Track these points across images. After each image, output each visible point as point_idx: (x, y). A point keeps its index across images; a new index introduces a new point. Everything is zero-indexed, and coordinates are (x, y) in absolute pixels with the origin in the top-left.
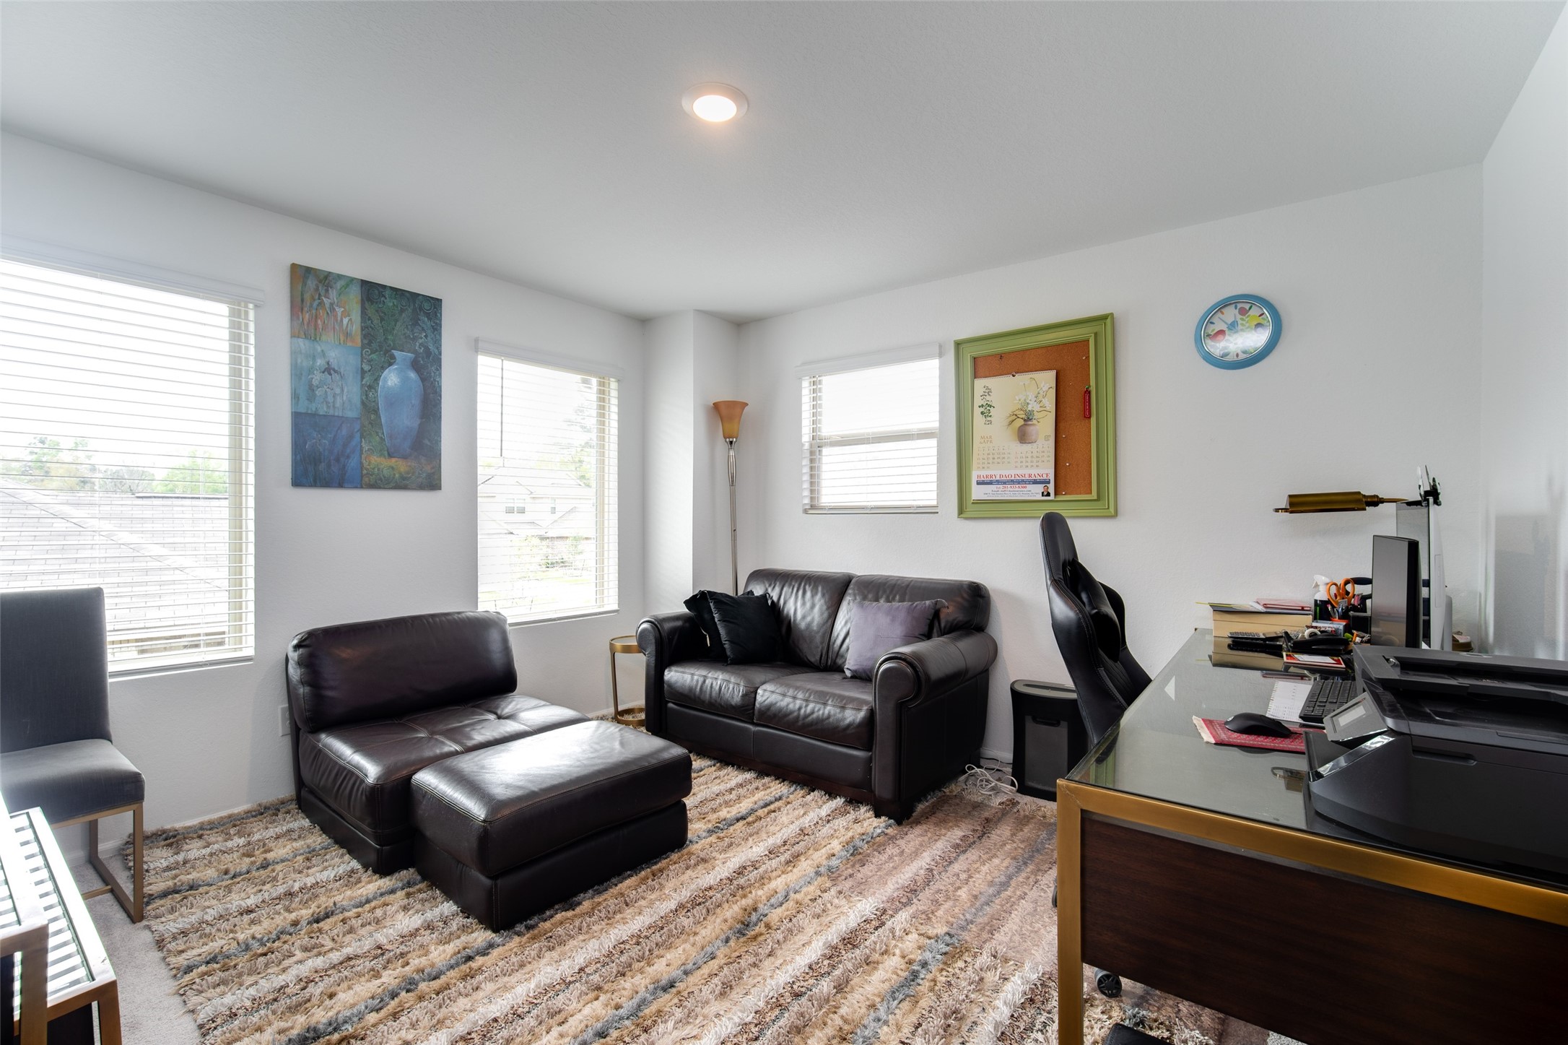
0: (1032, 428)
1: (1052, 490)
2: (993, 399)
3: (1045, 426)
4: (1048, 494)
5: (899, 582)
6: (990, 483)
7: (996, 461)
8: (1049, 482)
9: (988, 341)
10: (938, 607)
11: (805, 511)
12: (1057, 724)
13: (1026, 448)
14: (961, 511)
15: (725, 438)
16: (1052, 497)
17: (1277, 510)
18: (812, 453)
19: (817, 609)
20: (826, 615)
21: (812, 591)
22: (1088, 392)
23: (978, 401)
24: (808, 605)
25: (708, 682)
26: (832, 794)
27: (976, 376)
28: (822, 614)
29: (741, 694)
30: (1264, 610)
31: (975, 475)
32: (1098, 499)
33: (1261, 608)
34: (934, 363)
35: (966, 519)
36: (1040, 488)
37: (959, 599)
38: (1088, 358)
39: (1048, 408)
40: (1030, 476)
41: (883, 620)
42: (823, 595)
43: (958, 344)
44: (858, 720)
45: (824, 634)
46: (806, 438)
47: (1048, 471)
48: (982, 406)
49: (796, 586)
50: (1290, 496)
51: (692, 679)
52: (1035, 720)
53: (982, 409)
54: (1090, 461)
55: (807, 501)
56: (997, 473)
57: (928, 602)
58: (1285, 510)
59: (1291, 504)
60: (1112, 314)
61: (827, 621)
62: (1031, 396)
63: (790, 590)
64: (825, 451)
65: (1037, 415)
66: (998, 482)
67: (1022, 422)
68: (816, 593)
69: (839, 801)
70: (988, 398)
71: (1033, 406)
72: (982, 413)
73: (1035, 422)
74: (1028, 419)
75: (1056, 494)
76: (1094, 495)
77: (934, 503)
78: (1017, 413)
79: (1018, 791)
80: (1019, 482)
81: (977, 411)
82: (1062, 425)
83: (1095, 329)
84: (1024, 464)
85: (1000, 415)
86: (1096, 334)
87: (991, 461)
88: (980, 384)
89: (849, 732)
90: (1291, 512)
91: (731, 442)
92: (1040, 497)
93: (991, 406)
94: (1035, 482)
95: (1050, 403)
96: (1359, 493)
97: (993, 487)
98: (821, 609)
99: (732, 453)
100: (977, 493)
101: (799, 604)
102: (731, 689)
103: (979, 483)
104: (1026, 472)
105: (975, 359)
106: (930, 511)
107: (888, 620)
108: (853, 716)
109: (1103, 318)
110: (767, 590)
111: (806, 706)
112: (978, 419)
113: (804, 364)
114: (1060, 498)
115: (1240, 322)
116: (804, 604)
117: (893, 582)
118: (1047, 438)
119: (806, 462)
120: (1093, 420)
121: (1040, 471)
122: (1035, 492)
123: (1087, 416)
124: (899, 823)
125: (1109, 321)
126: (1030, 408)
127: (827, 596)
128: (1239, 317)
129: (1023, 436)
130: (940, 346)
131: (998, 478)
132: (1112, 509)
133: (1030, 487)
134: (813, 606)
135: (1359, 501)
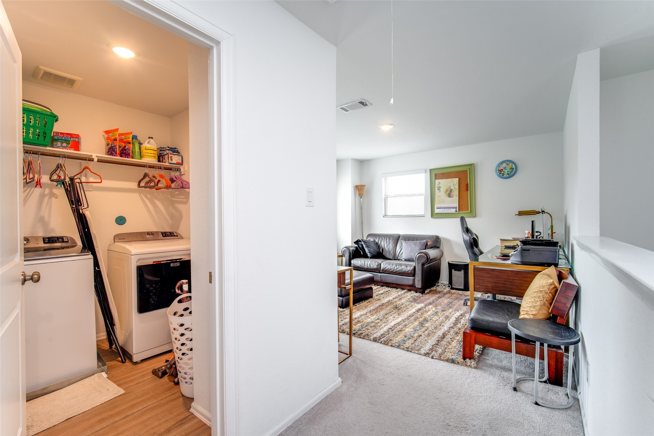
0: (452, 193)
1: (458, 210)
2: (441, 185)
3: (456, 193)
4: (457, 211)
5: (415, 236)
6: (440, 208)
7: (442, 202)
8: (457, 208)
9: (441, 169)
10: (427, 242)
11: (384, 217)
12: (461, 271)
13: (450, 199)
14: (432, 216)
15: (359, 195)
16: (458, 212)
17: (516, 215)
18: (385, 200)
19: (391, 244)
20: (394, 245)
21: (389, 239)
22: (467, 184)
23: (437, 186)
24: (388, 243)
25: (366, 263)
26: (403, 289)
27: (436, 179)
28: (392, 245)
29: (376, 265)
30: (513, 239)
31: (436, 206)
32: (470, 212)
33: (512, 239)
34: (423, 175)
35: (433, 218)
36: (454, 209)
37: (433, 240)
38: (467, 175)
39: (456, 188)
40: (452, 206)
41: (413, 246)
42: (392, 240)
43: (431, 170)
44: (411, 269)
45: (394, 251)
46: (383, 195)
47: (457, 205)
48: (438, 187)
49: (384, 238)
50: (519, 211)
51: (361, 262)
52: (455, 270)
53: (438, 188)
54: (468, 202)
55: (384, 213)
56: (442, 206)
57: (425, 241)
58: (518, 215)
59: (519, 213)
60: (474, 164)
61: (394, 247)
62: (452, 185)
63: (382, 239)
64: (388, 198)
65: (453, 190)
66: (443, 208)
67: (449, 192)
68: (390, 240)
69: (405, 291)
70: (439, 185)
71: (452, 188)
72: (438, 189)
73: (453, 192)
74: (451, 191)
75: (459, 211)
76: (469, 211)
77: (424, 214)
78: (448, 189)
79: (451, 289)
80: (448, 208)
81: (436, 189)
82: (460, 193)
83: (469, 167)
84: (450, 203)
85: (443, 190)
86: (469, 169)
87: (440, 202)
88: (437, 181)
89: (409, 272)
90: (519, 215)
91: (361, 197)
92: (454, 212)
93: (440, 187)
94: (453, 208)
95: (457, 187)
96: (535, 210)
97: (441, 209)
98: (392, 244)
99: (361, 200)
100: (437, 211)
101: (385, 243)
102: (373, 264)
103: (437, 208)
104: (450, 205)
105: (435, 174)
106: (423, 216)
107: (414, 245)
108: (409, 269)
109: (471, 165)
110: (374, 239)
111: (396, 267)
112: (437, 191)
113: (382, 174)
114: (460, 212)
115: (507, 167)
116: (387, 243)
117: (413, 236)
118: (456, 196)
119: (383, 202)
120: (469, 191)
121: (454, 205)
122: (453, 211)
123: (467, 190)
124: (422, 294)
125: (473, 165)
126: (451, 188)
127: (394, 240)
128: (507, 166)
129: (449, 196)
130: (425, 170)
131: (443, 207)
132: (474, 215)
133: (452, 209)
134: (389, 243)
135: (535, 212)
